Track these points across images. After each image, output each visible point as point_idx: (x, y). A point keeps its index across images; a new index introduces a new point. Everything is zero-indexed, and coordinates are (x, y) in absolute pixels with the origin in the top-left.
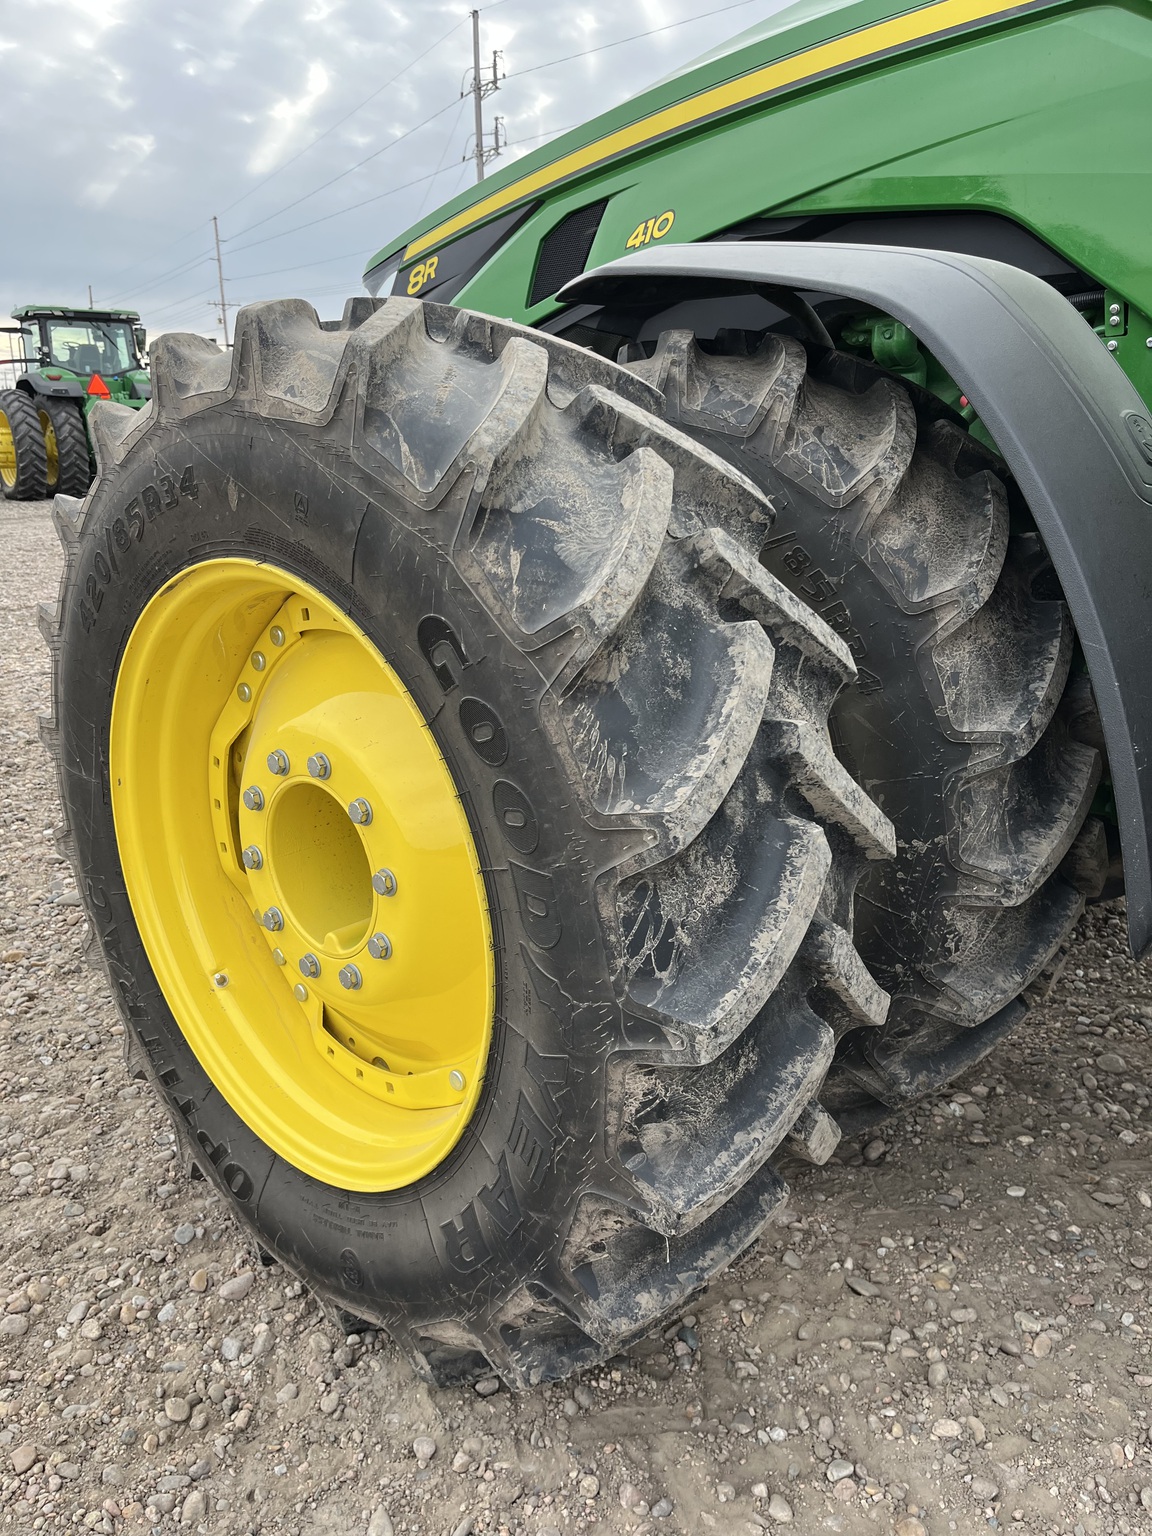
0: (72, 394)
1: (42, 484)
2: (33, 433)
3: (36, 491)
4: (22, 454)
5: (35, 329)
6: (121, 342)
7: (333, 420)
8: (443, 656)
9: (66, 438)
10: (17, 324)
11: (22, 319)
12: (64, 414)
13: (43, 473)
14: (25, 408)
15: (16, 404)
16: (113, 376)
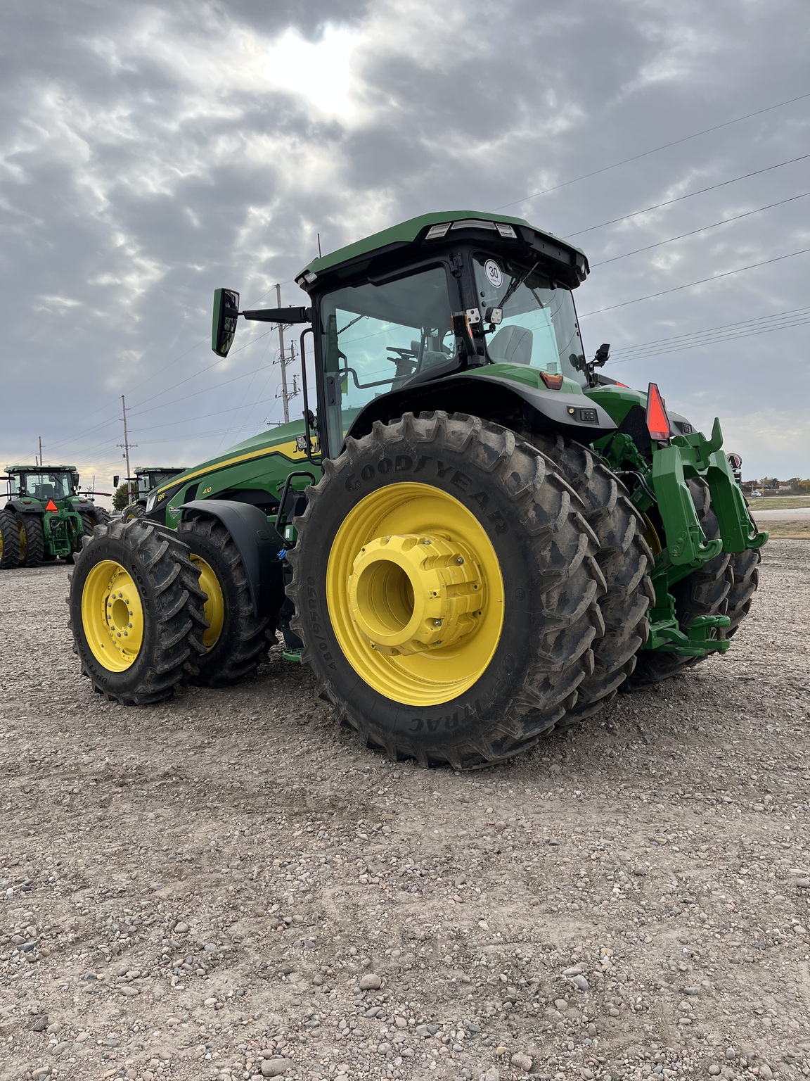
0: (37, 511)
1: (17, 560)
2: (14, 532)
3: (13, 564)
4: (7, 544)
5: (18, 478)
6: (65, 482)
7: (121, 538)
8: (135, 570)
9: (32, 534)
10: (7, 475)
11: (10, 473)
12: (31, 522)
13: (18, 554)
14: (10, 520)
15: (5, 517)
16: (60, 500)
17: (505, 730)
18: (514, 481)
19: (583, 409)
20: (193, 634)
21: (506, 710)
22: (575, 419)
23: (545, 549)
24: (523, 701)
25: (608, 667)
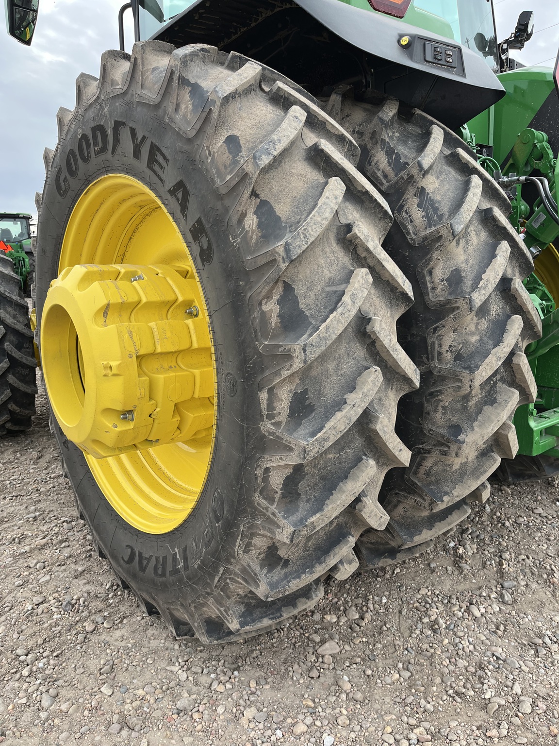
17: (218, 609)
18: (227, 154)
19: (430, 40)
20: (14, 375)
21: (216, 579)
22: (411, 57)
23: (268, 296)
24: (236, 574)
25: (432, 503)
